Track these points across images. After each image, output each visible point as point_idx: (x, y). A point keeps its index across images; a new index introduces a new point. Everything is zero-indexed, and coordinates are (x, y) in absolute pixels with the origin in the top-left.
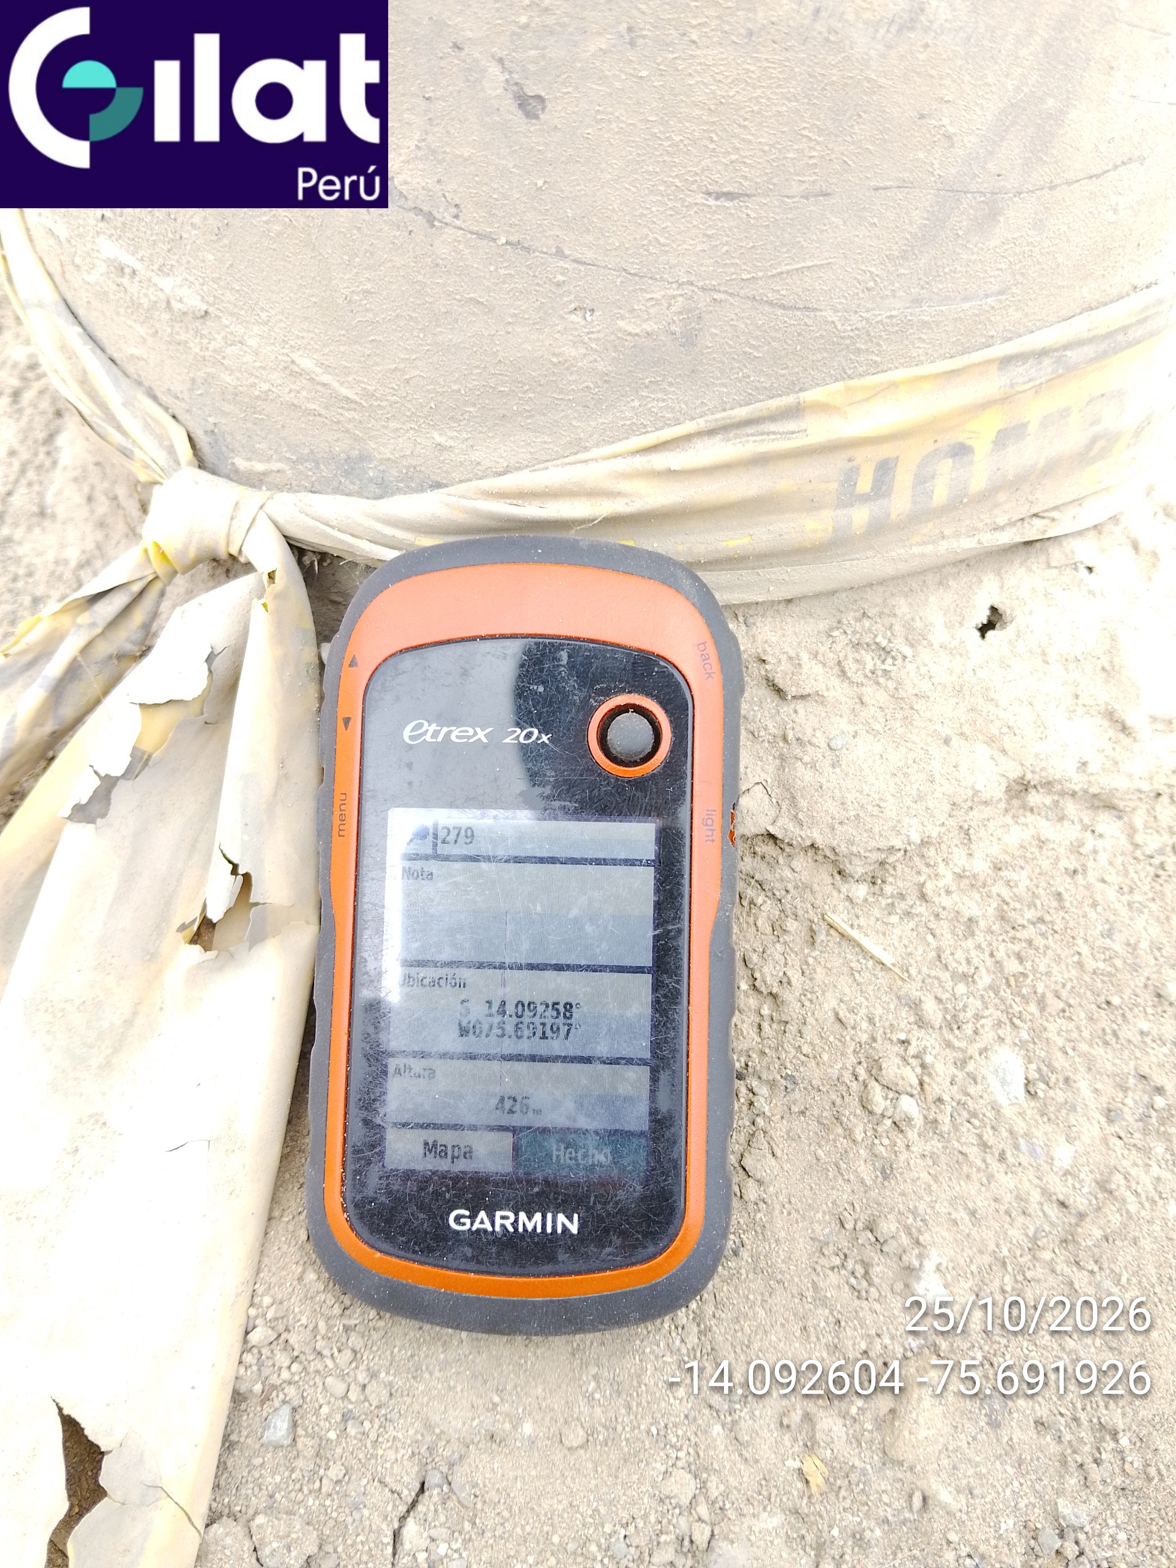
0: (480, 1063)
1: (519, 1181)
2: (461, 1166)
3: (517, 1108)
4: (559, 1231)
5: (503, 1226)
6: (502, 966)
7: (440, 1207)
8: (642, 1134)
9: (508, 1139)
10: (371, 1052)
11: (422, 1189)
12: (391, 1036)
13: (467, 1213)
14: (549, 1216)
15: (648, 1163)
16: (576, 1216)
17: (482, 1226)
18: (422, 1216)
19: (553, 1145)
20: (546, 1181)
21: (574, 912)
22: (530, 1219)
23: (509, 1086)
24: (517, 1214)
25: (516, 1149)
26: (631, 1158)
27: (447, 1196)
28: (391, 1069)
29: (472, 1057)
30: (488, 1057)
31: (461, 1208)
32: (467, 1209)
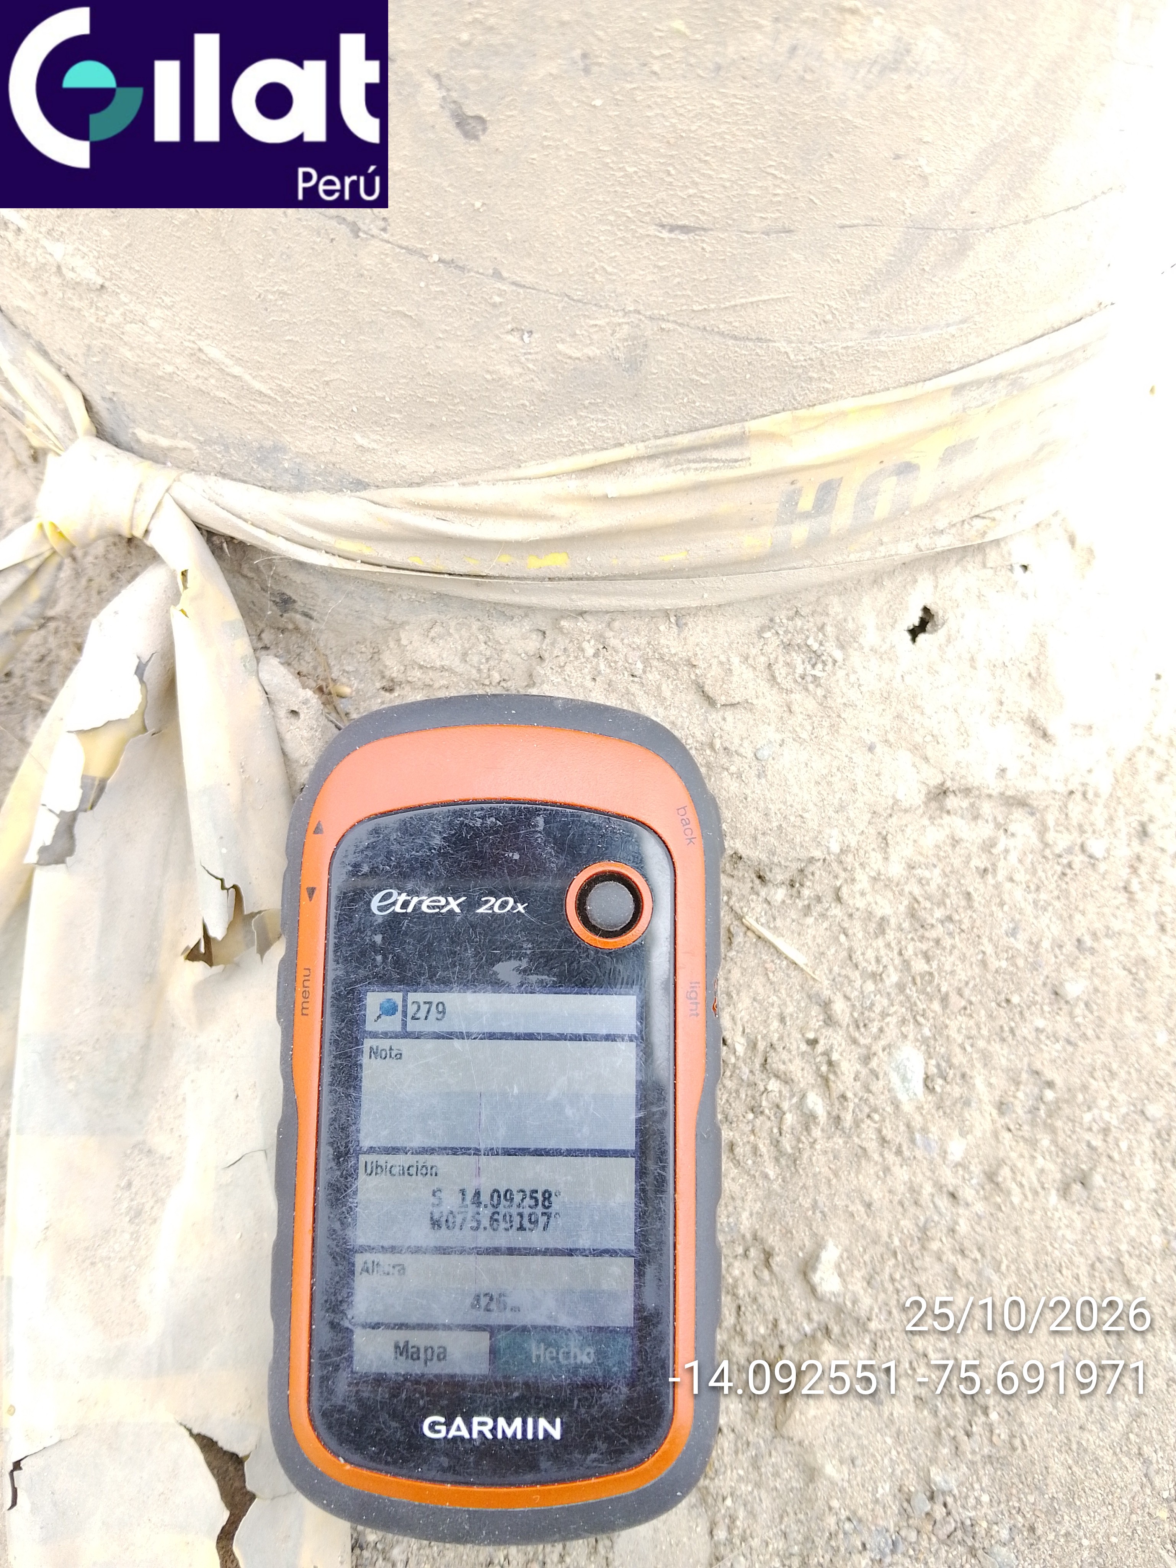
0: (453, 1258)
1: (498, 1385)
2: (435, 1368)
3: (493, 1305)
4: (541, 1436)
5: (481, 1433)
6: (477, 1152)
7: (413, 1416)
8: (627, 1332)
9: (484, 1339)
10: (338, 1250)
11: (394, 1396)
12: (359, 1233)
13: (442, 1420)
14: (530, 1421)
15: (634, 1363)
16: (558, 1421)
17: (458, 1434)
18: (394, 1424)
19: (533, 1345)
20: (527, 1385)
21: (553, 1094)
22: (509, 1424)
23: (485, 1283)
24: (495, 1420)
25: (494, 1350)
26: (616, 1358)
27: (421, 1403)
28: (358, 1268)
29: (443, 1251)
30: (461, 1252)
31: (436, 1414)
32: (442, 1415)
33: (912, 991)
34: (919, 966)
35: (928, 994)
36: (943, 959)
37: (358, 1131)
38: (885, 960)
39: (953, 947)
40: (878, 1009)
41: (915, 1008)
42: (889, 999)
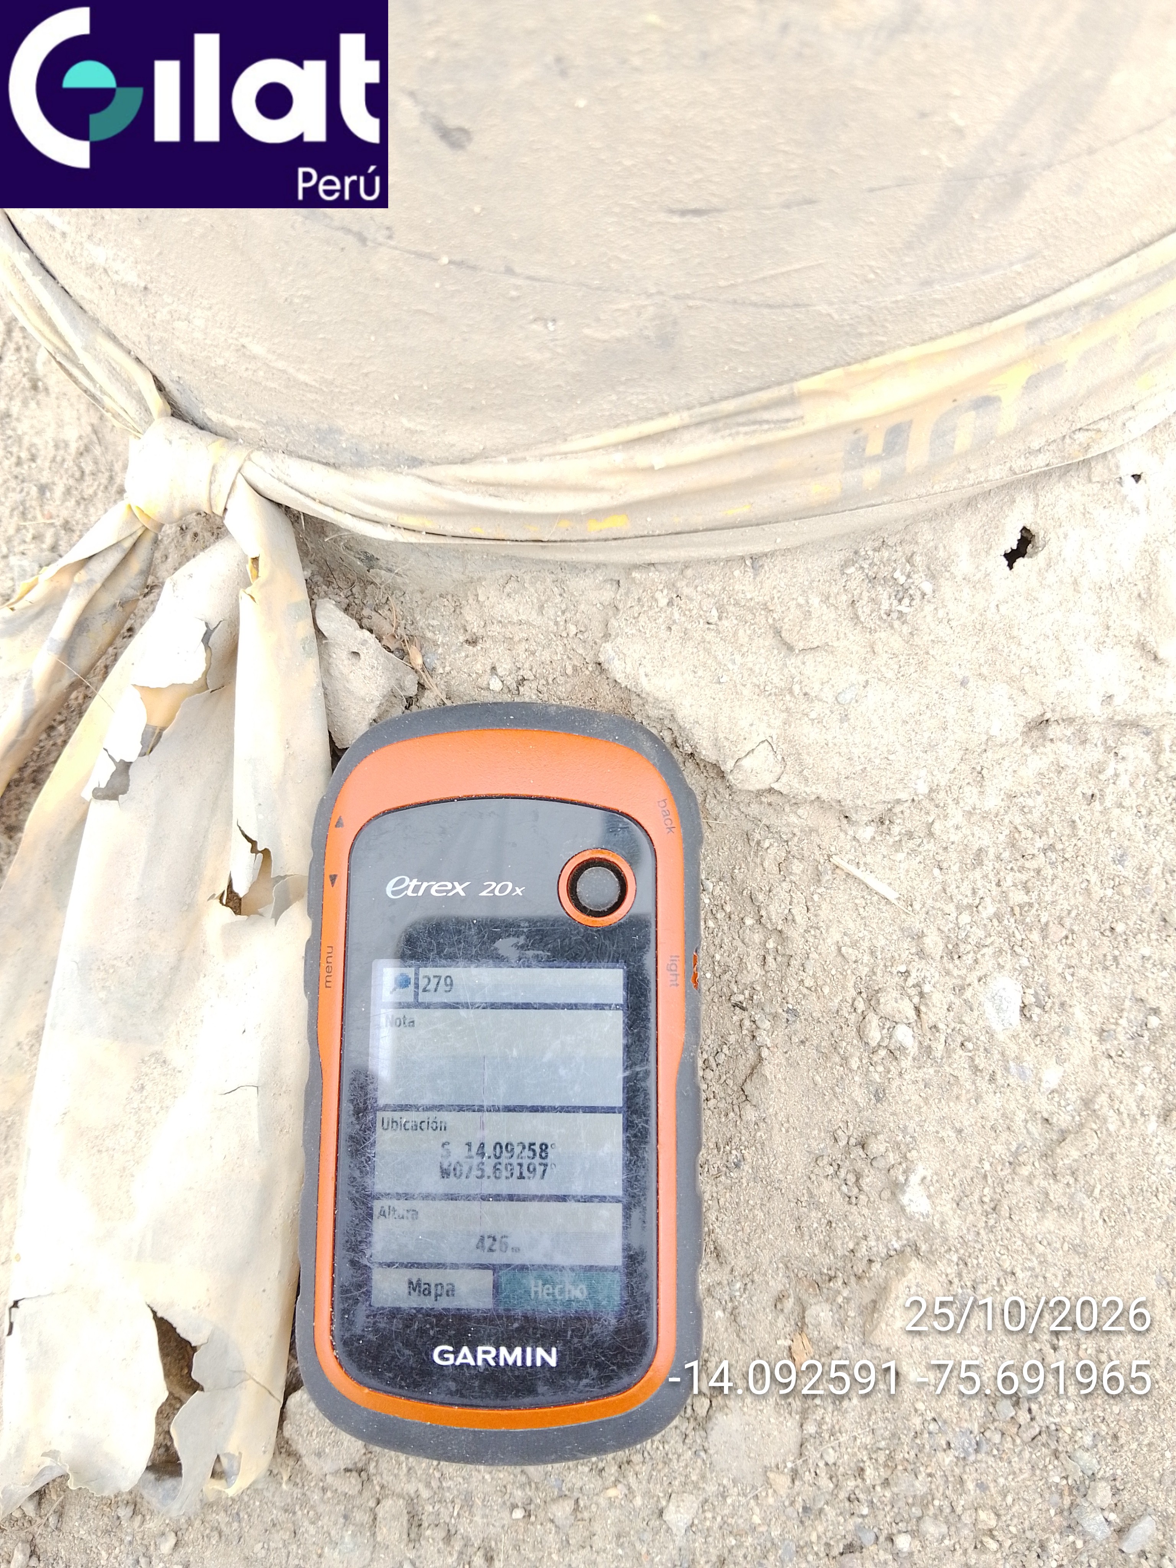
0: (460, 1204)
1: (500, 1317)
2: (444, 1303)
3: (496, 1246)
4: (539, 1364)
5: (485, 1360)
6: (480, 1109)
7: (424, 1344)
8: (615, 1269)
9: (488, 1277)
10: (357, 1195)
11: (407, 1327)
12: (376, 1180)
13: (451, 1349)
14: (529, 1350)
15: (622, 1298)
16: (554, 1350)
17: (465, 1361)
18: (407, 1352)
19: (532, 1283)
20: (526, 1317)
21: (548, 1056)
22: (510, 1353)
23: (489, 1227)
24: (498, 1350)
25: (496, 1287)
26: (606, 1292)
27: (432, 1333)
28: (376, 1212)
29: (453, 1198)
30: (468, 1198)
31: (444, 1344)
32: (451, 1344)
33: (1010, 922)
34: (1018, 897)
35: (1027, 924)
36: (1044, 889)
37: (376, 1090)
38: (981, 893)
39: (1055, 877)
40: (973, 940)
41: (1013, 939)
42: (985, 931)
